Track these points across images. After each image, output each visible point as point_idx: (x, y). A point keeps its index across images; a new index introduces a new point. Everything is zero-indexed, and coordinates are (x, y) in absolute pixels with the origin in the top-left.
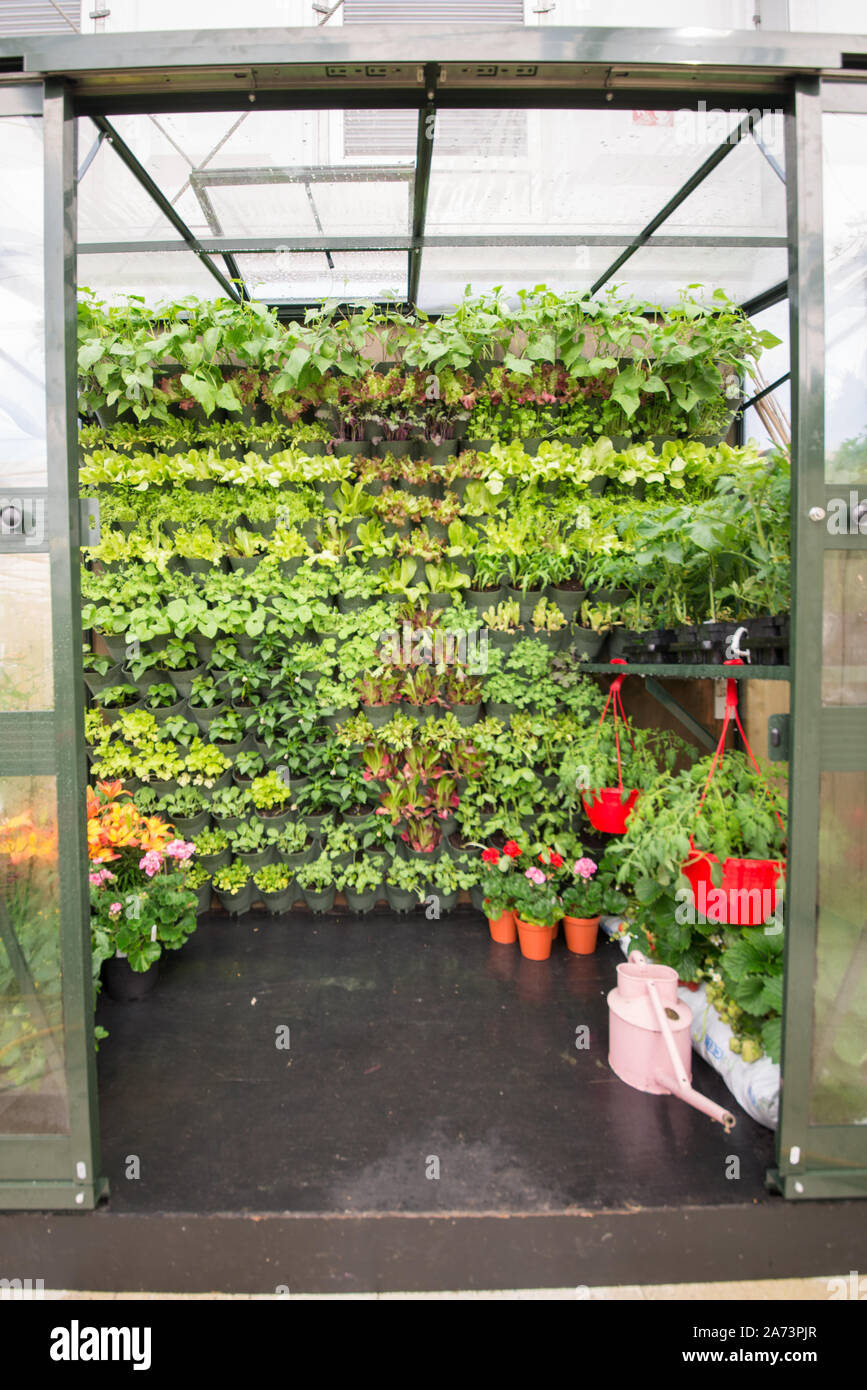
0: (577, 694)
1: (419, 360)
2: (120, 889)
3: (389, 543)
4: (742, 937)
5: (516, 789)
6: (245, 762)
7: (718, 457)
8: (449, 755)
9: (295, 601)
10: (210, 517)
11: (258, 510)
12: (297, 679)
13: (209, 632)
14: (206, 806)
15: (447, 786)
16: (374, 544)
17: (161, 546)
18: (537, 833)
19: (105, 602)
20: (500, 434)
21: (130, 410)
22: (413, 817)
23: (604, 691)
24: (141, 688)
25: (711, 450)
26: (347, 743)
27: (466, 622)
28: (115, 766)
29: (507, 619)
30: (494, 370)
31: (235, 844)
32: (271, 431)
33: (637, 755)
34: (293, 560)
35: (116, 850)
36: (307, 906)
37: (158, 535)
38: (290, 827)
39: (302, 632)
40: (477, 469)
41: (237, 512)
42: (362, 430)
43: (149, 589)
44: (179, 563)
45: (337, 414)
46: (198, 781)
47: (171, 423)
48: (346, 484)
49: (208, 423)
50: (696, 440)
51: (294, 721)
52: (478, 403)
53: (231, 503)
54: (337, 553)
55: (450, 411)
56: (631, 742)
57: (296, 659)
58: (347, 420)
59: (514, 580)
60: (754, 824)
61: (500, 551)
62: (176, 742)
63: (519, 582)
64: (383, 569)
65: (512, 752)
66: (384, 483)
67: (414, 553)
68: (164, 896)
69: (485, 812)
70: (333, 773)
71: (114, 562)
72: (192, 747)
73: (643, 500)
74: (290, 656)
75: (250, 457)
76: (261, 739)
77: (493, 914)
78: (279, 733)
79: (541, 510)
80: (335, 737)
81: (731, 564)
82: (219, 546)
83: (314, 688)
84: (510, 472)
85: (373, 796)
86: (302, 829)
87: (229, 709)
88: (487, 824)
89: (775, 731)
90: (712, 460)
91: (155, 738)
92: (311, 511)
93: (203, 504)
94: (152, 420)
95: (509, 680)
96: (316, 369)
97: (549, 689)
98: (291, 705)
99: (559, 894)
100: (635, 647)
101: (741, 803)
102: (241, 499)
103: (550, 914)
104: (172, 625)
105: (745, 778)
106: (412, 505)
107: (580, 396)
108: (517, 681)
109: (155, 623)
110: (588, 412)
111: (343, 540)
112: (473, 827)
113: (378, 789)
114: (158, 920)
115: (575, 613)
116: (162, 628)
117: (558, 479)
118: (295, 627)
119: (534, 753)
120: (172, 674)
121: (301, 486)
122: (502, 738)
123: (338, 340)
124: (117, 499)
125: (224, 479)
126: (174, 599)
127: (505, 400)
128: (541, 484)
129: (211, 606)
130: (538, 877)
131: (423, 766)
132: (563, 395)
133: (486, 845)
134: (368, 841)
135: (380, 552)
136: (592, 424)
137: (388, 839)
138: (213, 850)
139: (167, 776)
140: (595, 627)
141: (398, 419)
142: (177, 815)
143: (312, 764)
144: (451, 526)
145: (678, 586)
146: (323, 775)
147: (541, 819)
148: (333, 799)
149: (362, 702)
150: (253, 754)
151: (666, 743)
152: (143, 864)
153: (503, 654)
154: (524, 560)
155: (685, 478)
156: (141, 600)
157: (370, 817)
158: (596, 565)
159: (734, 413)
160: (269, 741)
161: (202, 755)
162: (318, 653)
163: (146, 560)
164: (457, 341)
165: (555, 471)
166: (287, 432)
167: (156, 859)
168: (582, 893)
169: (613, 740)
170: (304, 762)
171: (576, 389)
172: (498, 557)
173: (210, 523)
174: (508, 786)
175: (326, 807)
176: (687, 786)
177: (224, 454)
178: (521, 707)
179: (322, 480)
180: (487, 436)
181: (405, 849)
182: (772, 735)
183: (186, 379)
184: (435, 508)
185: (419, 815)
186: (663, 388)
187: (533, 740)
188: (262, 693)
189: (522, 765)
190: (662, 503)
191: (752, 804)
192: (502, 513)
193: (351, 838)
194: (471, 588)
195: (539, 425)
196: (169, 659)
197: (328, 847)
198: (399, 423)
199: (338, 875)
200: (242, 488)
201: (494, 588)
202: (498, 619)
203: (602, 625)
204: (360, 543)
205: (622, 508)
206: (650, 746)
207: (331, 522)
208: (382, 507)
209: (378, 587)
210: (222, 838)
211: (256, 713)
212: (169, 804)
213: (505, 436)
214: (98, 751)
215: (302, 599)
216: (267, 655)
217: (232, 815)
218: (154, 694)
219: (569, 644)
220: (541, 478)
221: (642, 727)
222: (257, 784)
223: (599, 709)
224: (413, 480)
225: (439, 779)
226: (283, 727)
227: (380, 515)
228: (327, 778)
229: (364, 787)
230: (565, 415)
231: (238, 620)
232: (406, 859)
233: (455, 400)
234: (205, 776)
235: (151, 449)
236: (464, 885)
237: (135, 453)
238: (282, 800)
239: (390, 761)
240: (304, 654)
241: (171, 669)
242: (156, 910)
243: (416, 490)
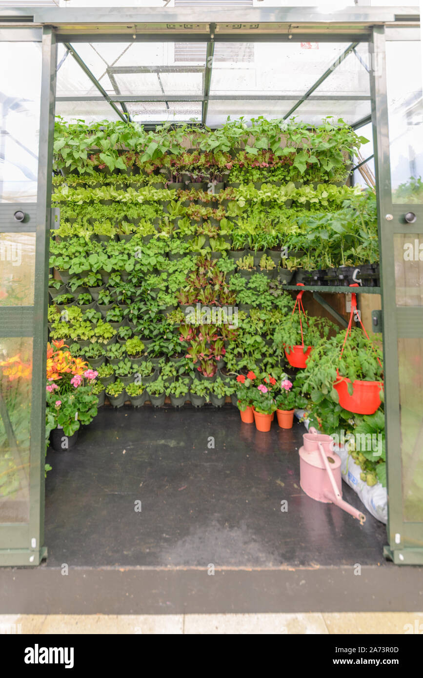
0: (281, 300)
1: (207, 148)
2: (61, 394)
3: (192, 228)
4: (364, 421)
5: (253, 346)
6: (123, 331)
7: (343, 192)
8: (221, 329)
9: (149, 255)
10: (110, 216)
11: (133, 213)
12: (149, 292)
13: (108, 269)
14: (104, 353)
15: (220, 344)
16: (186, 229)
17: (87, 229)
18: (263, 368)
19: (60, 255)
20: (243, 180)
21: (76, 168)
22: (203, 359)
23: (294, 298)
24: (75, 295)
25: (339, 188)
26: (172, 322)
27: (229, 265)
28: (61, 333)
29: (247, 264)
30: (240, 152)
31: (117, 372)
32: (140, 178)
33: (310, 329)
34: (148, 235)
35: (60, 374)
36: (151, 404)
37: (86, 224)
38: (144, 363)
39: (151, 270)
40: (233, 195)
41: (123, 214)
42: (181, 178)
43: (81, 249)
44: (96, 237)
45: (169, 171)
46: (100, 341)
47: (94, 175)
48: (173, 202)
49: (111, 175)
50: (333, 184)
51: (147, 312)
52: (234, 166)
53: (120, 210)
54: (168, 233)
55: (221, 170)
56: (307, 323)
57: (148, 282)
58: (174, 173)
59: (251, 245)
60: (367, 363)
61: (244, 233)
62: (91, 321)
63: (253, 247)
64: (190, 240)
65: (251, 327)
66: (191, 201)
67: (204, 233)
68: (82, 398)
69: (238, 357)
70: (165, 337)
71: (65, 236)
72: (98, 324)
73: (309, 210)
74: (146, 280)
75: (129, 189)
76: (131, 320)
77: (243, 408)
78: (140, 317)
79: (262, 216)
80: (166, 320)
81: (351, 240)
82: (114, 229)
83: (157, 296)
84: (248, 197)
85: (184, 349)
86: (150, 365)
87: (116, 306)
88: (239, 363)
89: (375, 318)
90: (340, 193)
91: (81, 319)
92: (157, 214)
93: (107, 210)
94: (86, 173)
95: (249, 293)
96: (161, 151)
97: (268, 298)
98: (145, 304)
99: (274, 398)
100: (309, 278)
101: (360, 353)
102: (125, 208)
103: (270, 408)
104: (91, 266)
105: (361, 341)
106: (203, 211)
107: (280, 164)
108: (253, 293)
109: (83, 265)
110: (283, 171)
111: (172, 227)
112: (232, 365)
113: (187, 345)
114: (79, 410)
115: (280, 262)
116: (86, 267)
117: (270, 200)
118: (148, 267)
119: (261, 328)
120: (90, 289)
121: (152, 202)
122: (246, 321)
123: (170, 139)
124: (68, 208)
125: (117, 199)
126: (92, 254)
127: (246, 165)
128: (262, 203)
129: (109, 257)
130: (264, 389)
131: (208, 334)
132: (272, 163)
133: (239, 373)
134: (182, 371)
135: (189, 232)
136: (285, 176)
137: (191, 370)
138: (106, 375)
139: (86, 338)
140: (289, 268)
141: (197, 173)
142: (89, 357)
143: (155, 333)
144: (222, 221)
145: (327, 249)
146: (160, 338)
147: (265, 361)
148: (165, 350)
149: (179, 303)
150: (127, 328)
151: (324, 324)
152: (73, 381)
153: (246, 280)
154: (255, 237)
155: (328, 200)
156: (77, 254)
157: (183, 359)
158: (288, 239)
159: (349, 172)
160: (135, 321)
161: (103, 328)
162: (159, 279)
163: (80, 236)
164: (224, 140)
165: (269, 197)
166: (147, 179)
167: (79, 379)
168: (286, 398)
169: (298, 322)
170: (151, 332)
171: (278, 161)
172: (243, 235)
173: (110, 219)
174: (249, 344)
175: (162, 354)
176: (335, 344)
177: (118, 188)
178: (255, 306)
179: (162, 200)
180: (238, 181)
181: (199, 376)
182: (374, 320)
183: (102, 156)
184: (214, 213)
185: (207, 358)
186: (317, 161)
187: (261, 322)
188: (132, 299)
189: (256, 334)
190: (318, 212)
191: (366, 353)
192: (245, 215)
193: (173, 369)
194: (231, 250)
195: (261, 176)
196: (89, 282)
197: (162, 374)
198: (197, 175)
199: (167, 388)
200: (125, 203)
201: (241, 250)
202: (244, 264)
203: (292, 267)
204: (179, 228)
205: (300, 214)
206: (316, 325)
207: (166, 219)
208: (190, 212)
209: (187, 249)
210: (111, 369)
211: (129, 308)
212: (86, 352)
213: (246, 181)
214: (53, 325)
215: (152, 254)
216: (135, 280)
217: (116, 357)
218: (81, 298)
219: (277, 276)
220: (262, 200)
221: (313, 316)
222: (129, 342)
223: (292, 307)
224: (204, 200)
225: (216, 341)
226: (141, 314)
227: (189, 216)
228: (162, 340)
229: (180, 344)
230: (273, 172)
231: (122, 264)
232: (200, 380)
233: (223, 165)
234: (104, 338)
235: (85, 186)
236: (228, 394)
237: (78, 188)
238: (140, 351)
239: (192, 332)
240: (152, 280)
241: (89, 286)
242: (78, 405)
243: (205, 205)
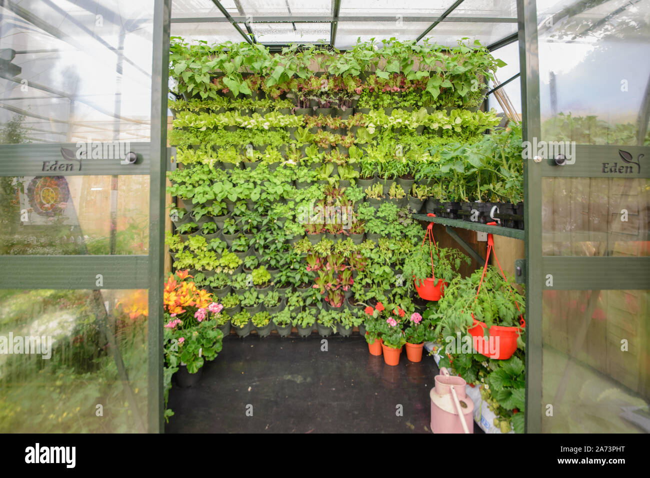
0: (411, 229)
1: (336, 72)
2: (185, 328)
3: (320, 156)
5: (381, 276)
6: (249, 261)
7: (477, 117)
8: (349, 259)
9: (275, 184)
10: (235, 143)
11: (259, 140)
12: (275, 221)
13: (233, 198)
14: (229, 283)
15: (348, 274)
16: (313, 157)
17: (211, 156)
18: (392, 298)
19: (183, 183)
20: (373, 106)
21: (199, 93)
22: (331, 289)
23: (424, 228)
24: (200, 224)
25: (474, 114)
26: (299, 252)
27: (357, 194)
28: (185, 263)
29: (377, 192)
30: (371, 76)
31: (243, 303)
32: (266, 103)
33: (441, 261)
34: (274, 164)
35: (183, 308)
36: (278, 333)
37: (210, 151)
38: (270, 293)
39: (278, 199)
40: (363, 122)
41: (248, 141)
42: (308, 103)
43: (205, 177)
44: (220, 165)
45: (297, 96)
46: (226, 271)
47: (217, 99)
48: (300, 128)
49: (236, 100)
50: (467, 109)
51: (273, 242)
52: (363, 91)
53: (245, 137)
54: (295, 160)
55: (350, 95)
56: (439, 255)
57: (275, 211)
58: (301, 99)
59: (380, 173)
60: (505, 308)
61: (373, 160)
62: (215, 251)
63: (383, 175)
64: (318, 168)
65: (379, 258)
66: (319, 128)
67: (332, 161)
68: (206, 333)
69: (366, 287)
70: (292, 267)
71: (188, 164)
72: (223, 254)
73: (442, 137)
74: (272, 209)
75: (255, 115)
76: (257, 250)
77: (371, 341)
78: (266, 247)
79: (392, 143)
80: (293, 249)
82: (239, 157)
83: (284, 226)
84: (378, 123)
85: (311, 279)
86: (276, 295)
87: (241, 235)
88: (367, 294)
89: (518, 268)
90: (474, 118)
91: (205, 249)
92: (284, 141)
93: (232, 137)
94: (209, 98)
95: (378, 222)
96: (287, 75)
97: (398, 227)
98: (272, 233)
99: (403, 330)
100: (441, 209)
101: (498, 296)
102: (250, 135)
103: (399, 342)
104: (215, 195)
105: (499, 282)
106: (332, 138)
107: (412, 89)
108: (382, 222)
109: (207, 194)
110: (415, 96)
111: (299, 154)
112: (360, 295)
113: (314, 275)
114: (203, 345)
115: (410, 190)
116: (210, 197)
117: (401, 127)
118: (275, 196)
119: (390, 259)
120: (214, 217)
121: (279, 129)
122: (374, 251)
123: (297, 62)
124: (191, 135)
125: (242, 126)
126: (216, 182)
127: (376, 90)
128: (393, 129)
129: (234, 185)
130: (393, 323)
131: (336, 263)
132: (403, 87)
133: (367, 303)
134: (309, 301)
135: (316, 160)
136: (417, 101)
137: (318, 300)
138: (232, 305)
139: (210, 269)
140: (419, 197)
141: (325, 98)
142: (214, 287)
143: (282, 263)
144: (350, 148)
145: (461, 182)
146: (287, 268)
147: (393, 292)
148: (291, 280)
149: (306, 232)
150: (253, 257)
151: (455, 256)
152: (197, 314)
153: (375, 209)
154: (385, 165)
155: (462, 127)
156: (201, 182)
157: (310, 289)
158: (420, 168)
159: (484, 96)
160: (261, 251)
161: (228, 258)
162: (286, 208)
163: (204, 163)
164: (354, 63)
165: (400, 123)
166: (273, 104)
167: (203, 312)
168: (415, 330)
169: (429, 254)
170: (278, 262)
171: (410, 85)
172: (373, 163)
173: (235, 146)
174: (378, 275)
175: (288, 284)
176: (469, 285)
177: (243, 114)
178: (384, 235)
179: (289, 126)
180: (367, 107)
181: (327, 305)
182: (517, 270)
183: (225, 80)
184: (343, 140)
185: (334, 288)
186: (452, 86)
187: (390, 252)
188: (258, 228)
189: (384, 264)
190: (451, 139)
191: (503, 297)
192: (375, 142)
193: (300, 299)
194: (360, 178)
195: (392, 102)
196: (213, 211)
197: (289, 304)
198: (326, 100)
199: (293, 318)
200: (251, 130)
201: (370, 178)
202: (373, 193)
203: (423, 196)
204: (307, 156)
205: (432, 141)
206: (447, 257)
207: (293, 146)
208: (318, 139)
209: (315, 177)
210: (237, 299)
211: (255, 237)
212: (211, 282)
213: (376, 106)
214: (177, 256)
215: (278, 183)
216: (261, 210)
217: (242, 288)
218: (205, 228)
219: (407, 204)
220: (393, 126)
221: (443, 248)
222: (255, 272)
223: (422, 237)
224: (332, 127)
225: (344, 271)
226: (268, 244)
227: (316, 143)
228: (289, 270)
229: (307, 275)
230: (404, 97)
231: (247, 192)
232: (327, 310)
233: (353, 90)
234: (229, 268)
235: (208, 111)
236: (356, 325)
237: (201, 113)
238: (267, 281)
239: (320, 261)
240: (279, 209)
241: (214, 216)
242: (202, 340)
243: (334, 131)
